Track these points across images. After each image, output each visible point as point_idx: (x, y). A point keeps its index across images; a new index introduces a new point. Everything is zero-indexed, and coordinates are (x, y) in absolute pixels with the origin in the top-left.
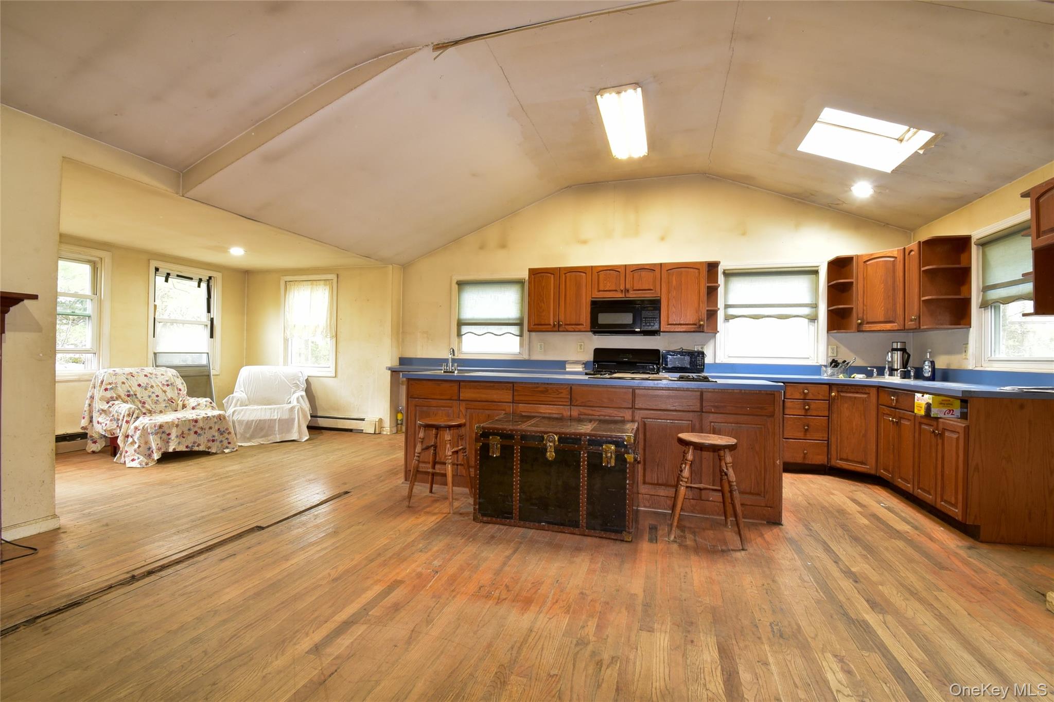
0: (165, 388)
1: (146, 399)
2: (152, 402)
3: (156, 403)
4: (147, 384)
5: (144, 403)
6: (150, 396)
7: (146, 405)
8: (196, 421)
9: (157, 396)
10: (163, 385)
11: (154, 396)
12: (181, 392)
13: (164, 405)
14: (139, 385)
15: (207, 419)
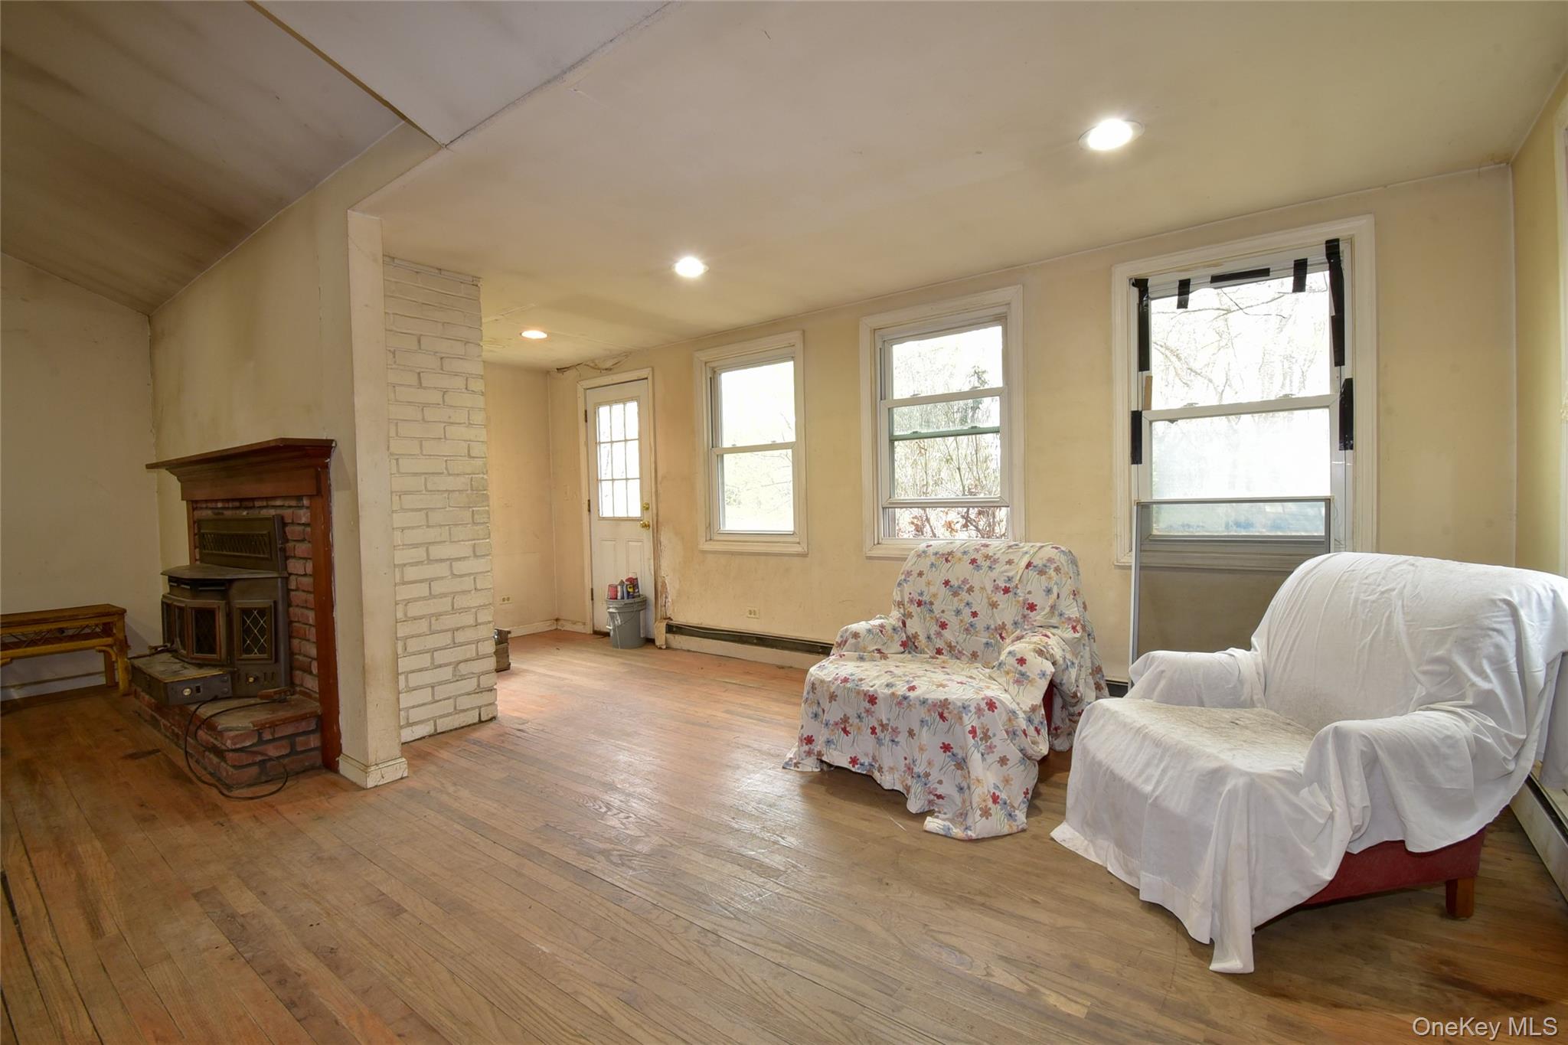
0: (999, 597)
1: (949, 617)
2: (961, 627)
3: (970, 629)
4: (965, 581)
5: (943, 626)
6: (958, 612)
7: (946, 633)
8: (873, 699)
9: (974, 614)
10: (997, 588)
11: (967, 612)
12: (1032, 614)
13: (984, 640)
14: (947, 583)
15: (900, 703)
